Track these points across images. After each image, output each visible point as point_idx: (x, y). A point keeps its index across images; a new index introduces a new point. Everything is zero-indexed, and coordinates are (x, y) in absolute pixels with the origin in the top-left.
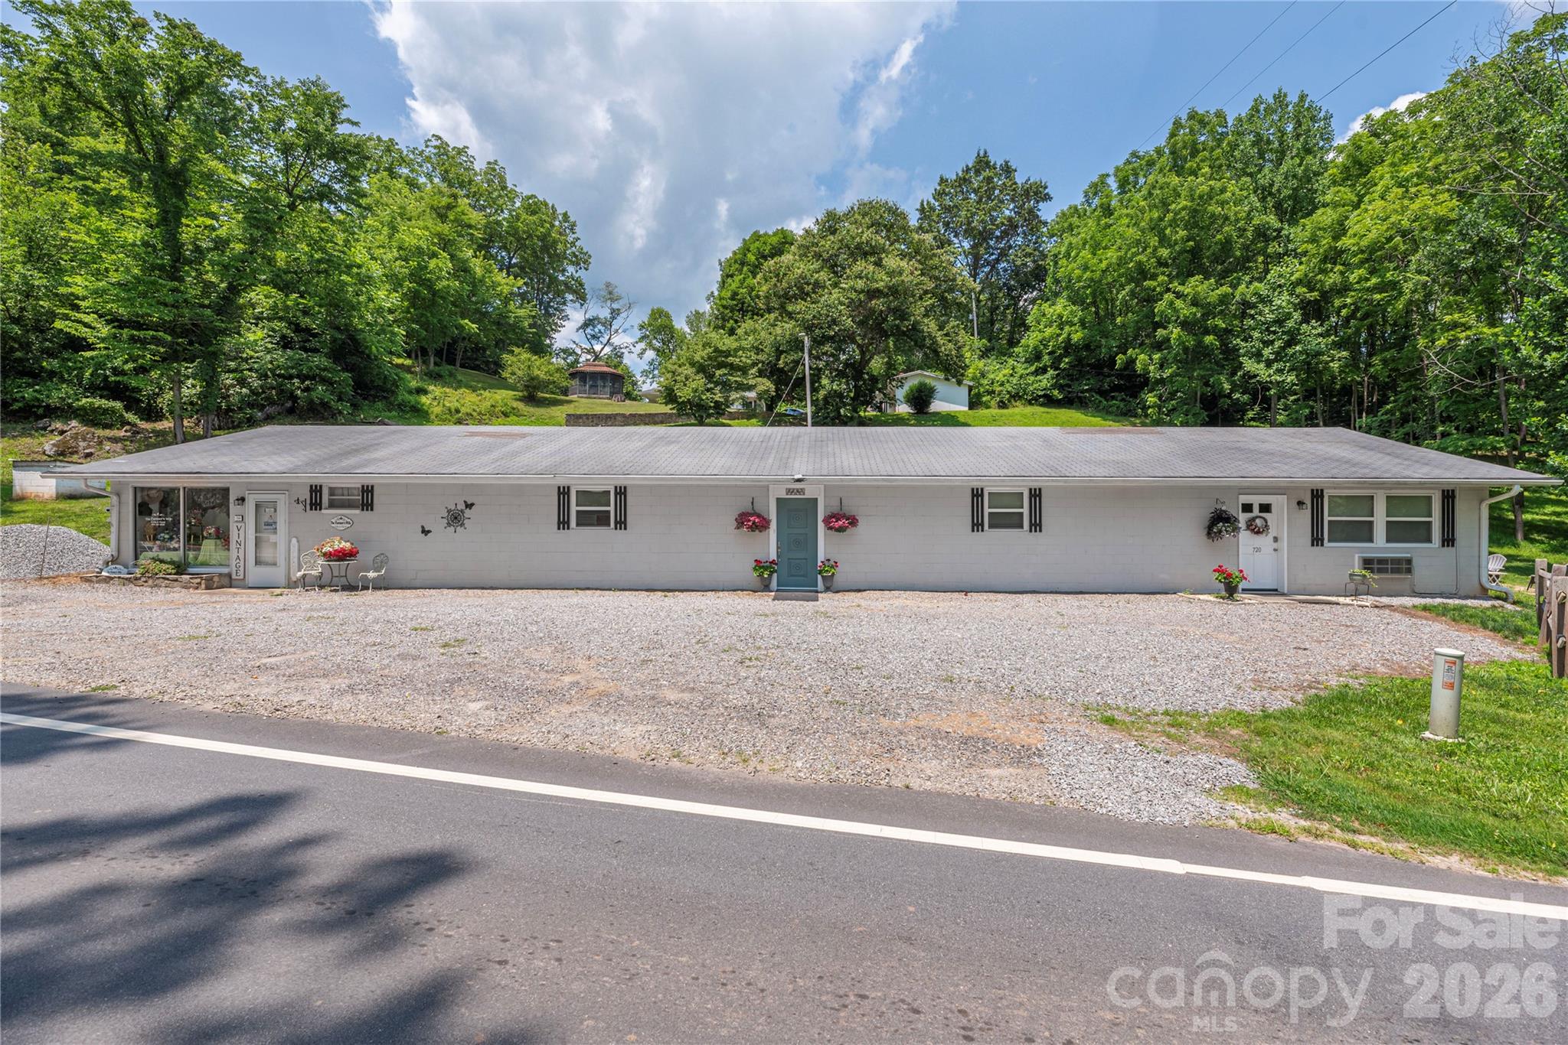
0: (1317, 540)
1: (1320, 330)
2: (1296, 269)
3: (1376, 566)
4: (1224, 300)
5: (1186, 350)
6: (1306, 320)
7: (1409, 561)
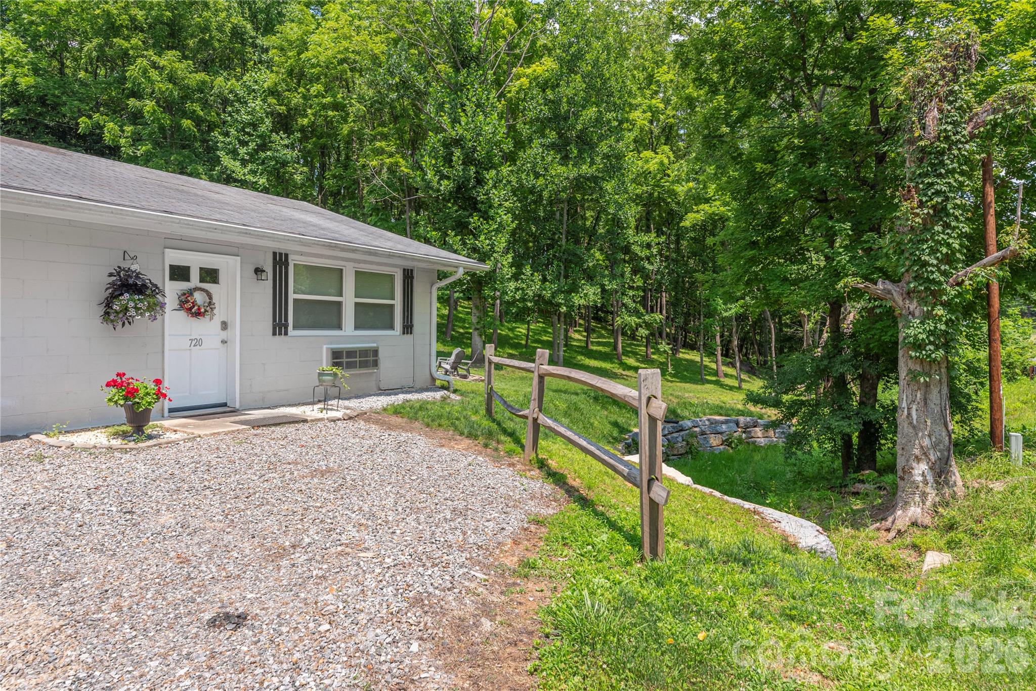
0: (279, 327)
1: (286, 142)
2: (268, 79)
3: (345, 360)
4: (202, 88)
5: (162, 128)
6: (275, 130)
7: (375, 352)
